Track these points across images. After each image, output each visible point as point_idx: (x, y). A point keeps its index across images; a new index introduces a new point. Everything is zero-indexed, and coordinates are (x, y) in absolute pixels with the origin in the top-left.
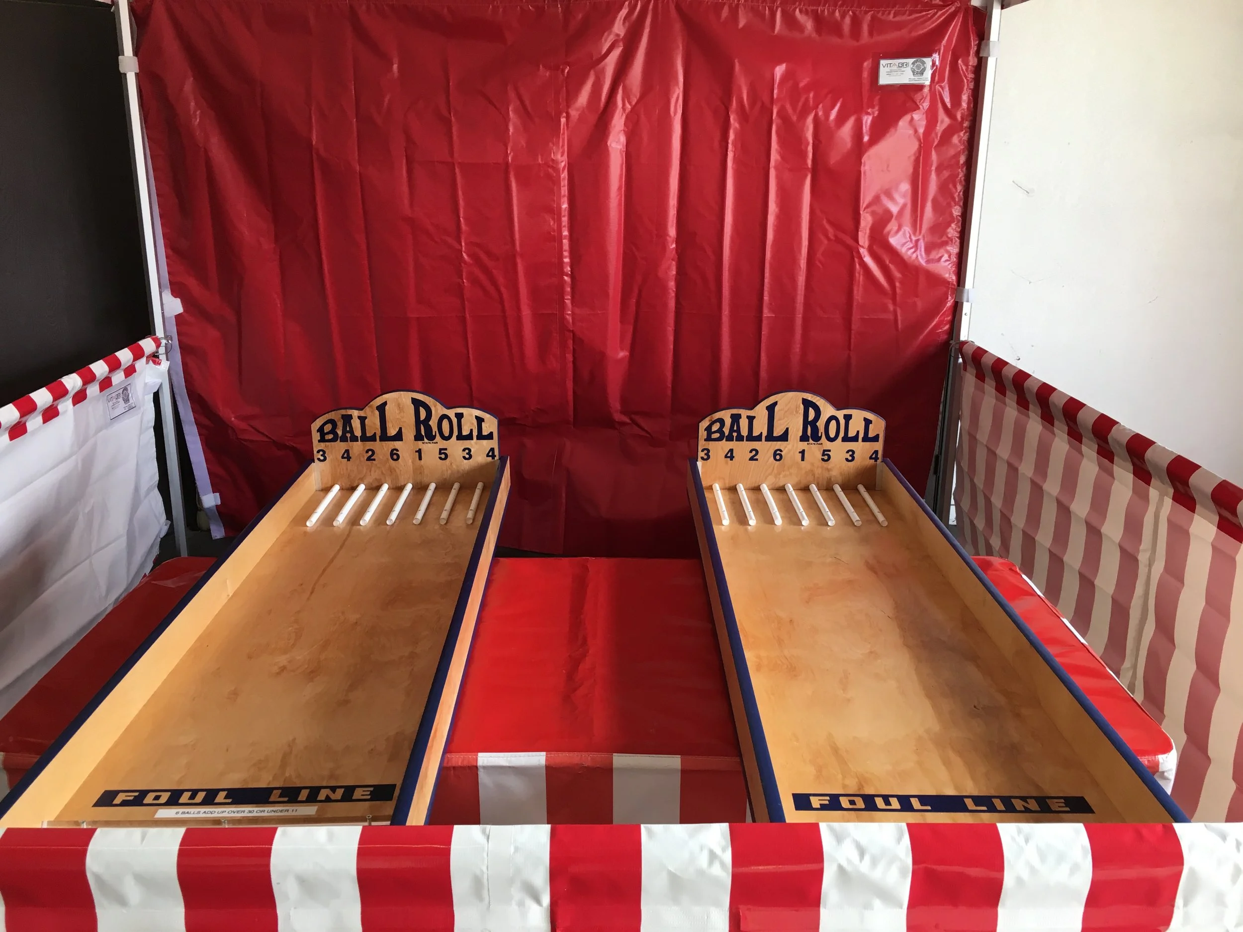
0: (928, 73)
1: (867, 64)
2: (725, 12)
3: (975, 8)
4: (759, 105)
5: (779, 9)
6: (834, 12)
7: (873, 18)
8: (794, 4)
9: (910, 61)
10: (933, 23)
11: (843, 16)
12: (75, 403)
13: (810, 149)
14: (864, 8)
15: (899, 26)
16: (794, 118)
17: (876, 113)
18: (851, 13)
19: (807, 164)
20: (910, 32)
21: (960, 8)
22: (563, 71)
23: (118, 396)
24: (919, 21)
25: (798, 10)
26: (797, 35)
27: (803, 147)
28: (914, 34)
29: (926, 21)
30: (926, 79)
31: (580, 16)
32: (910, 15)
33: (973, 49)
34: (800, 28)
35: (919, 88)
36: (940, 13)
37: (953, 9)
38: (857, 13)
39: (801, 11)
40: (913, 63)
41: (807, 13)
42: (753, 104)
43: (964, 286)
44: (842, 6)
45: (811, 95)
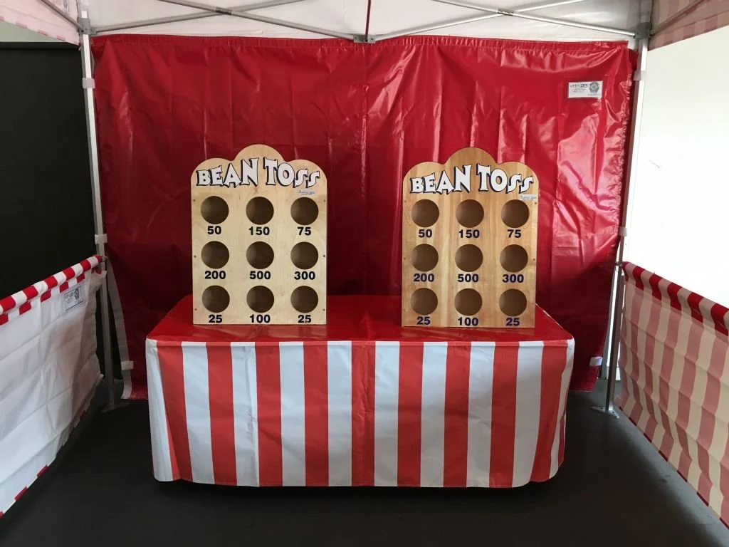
0: (600, 91)
1: (561, 85)
2: (469, 52)
3: (630, 50)
4: (490, 112)
5: (504, 52)
6: (539, 52)
7: (564, 55)
8: (514, 46)
9: (589, 83)
10: (606, 57)
11: (545, 55)
12: (42, 300)
13: (524, 138)
14: (558, 50)
15: (581, 61)
16: (514, 119)
17: (567, 116)
18: (550, 53)
19: (522, 147)
20: (588, 65)
21: (620, 50)
22: (365, 88)
23: (72, 294)
24: (594, 58)
25: (516, 52)
26: (515, 65)
27: (520, 137)
28: (590, 66)
29: (598, 58)
30: (599, 95)
31: (376, 55)
32: (588, 54)
33: (629, 76)
34: (518, 62)
35: (595, 100)
36: (607, 53)
37: (616, 51)
38: (554, 53)
39: (518, 52)
40: (591, 85)
41: (522, 53)
42: (487, 111)
43: (625, 226)
44: (545, 48)
45: (526, 104)
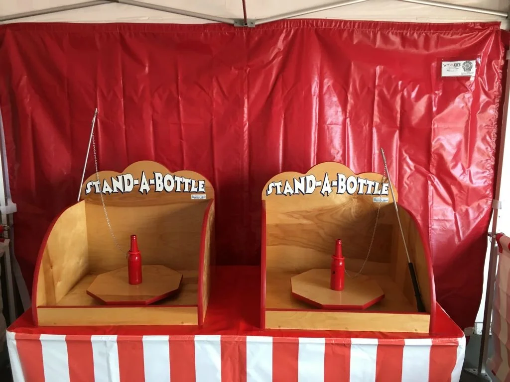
0: (474, 69)
1: (434, 64)
2: (345, 35)
3: (503, 31)
4: (366, 90)
5: (379, 33)
6: (413, 33)
7: (438, 37)
8: (388, 29)
9: (462, 62)
10: (476, 40)
11: (419, 36)
13: (399, 115)
14: (432, 31)
15: (454, 42)
16: (388, 97)
17: (441, 94)
18: (424, 34)
19: (397, 125)
20: (461, 45)
21: (493, 31)
22: (246, 71)
24: (467, 39)
25: (390, 33)
26: (389, 47)
27: (394, 114)
28: (464, 46)
29: (471, 38)
30: (473, 73)
31: (257, 38)
32: (461, 35)
33: (502, 55)
34: (393, 43)
35: (468, 78)
36: (480, 33)
37: (488, 32)
38: (428, 34)
39: (392, 33)
40: (464, 64)
41: (396, 34)
42: (362, 88)
43: (498, 199)
44: (418, 30)
45: (400, 83)
